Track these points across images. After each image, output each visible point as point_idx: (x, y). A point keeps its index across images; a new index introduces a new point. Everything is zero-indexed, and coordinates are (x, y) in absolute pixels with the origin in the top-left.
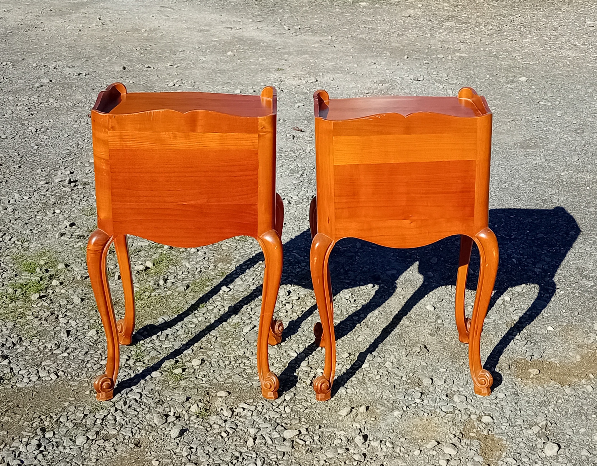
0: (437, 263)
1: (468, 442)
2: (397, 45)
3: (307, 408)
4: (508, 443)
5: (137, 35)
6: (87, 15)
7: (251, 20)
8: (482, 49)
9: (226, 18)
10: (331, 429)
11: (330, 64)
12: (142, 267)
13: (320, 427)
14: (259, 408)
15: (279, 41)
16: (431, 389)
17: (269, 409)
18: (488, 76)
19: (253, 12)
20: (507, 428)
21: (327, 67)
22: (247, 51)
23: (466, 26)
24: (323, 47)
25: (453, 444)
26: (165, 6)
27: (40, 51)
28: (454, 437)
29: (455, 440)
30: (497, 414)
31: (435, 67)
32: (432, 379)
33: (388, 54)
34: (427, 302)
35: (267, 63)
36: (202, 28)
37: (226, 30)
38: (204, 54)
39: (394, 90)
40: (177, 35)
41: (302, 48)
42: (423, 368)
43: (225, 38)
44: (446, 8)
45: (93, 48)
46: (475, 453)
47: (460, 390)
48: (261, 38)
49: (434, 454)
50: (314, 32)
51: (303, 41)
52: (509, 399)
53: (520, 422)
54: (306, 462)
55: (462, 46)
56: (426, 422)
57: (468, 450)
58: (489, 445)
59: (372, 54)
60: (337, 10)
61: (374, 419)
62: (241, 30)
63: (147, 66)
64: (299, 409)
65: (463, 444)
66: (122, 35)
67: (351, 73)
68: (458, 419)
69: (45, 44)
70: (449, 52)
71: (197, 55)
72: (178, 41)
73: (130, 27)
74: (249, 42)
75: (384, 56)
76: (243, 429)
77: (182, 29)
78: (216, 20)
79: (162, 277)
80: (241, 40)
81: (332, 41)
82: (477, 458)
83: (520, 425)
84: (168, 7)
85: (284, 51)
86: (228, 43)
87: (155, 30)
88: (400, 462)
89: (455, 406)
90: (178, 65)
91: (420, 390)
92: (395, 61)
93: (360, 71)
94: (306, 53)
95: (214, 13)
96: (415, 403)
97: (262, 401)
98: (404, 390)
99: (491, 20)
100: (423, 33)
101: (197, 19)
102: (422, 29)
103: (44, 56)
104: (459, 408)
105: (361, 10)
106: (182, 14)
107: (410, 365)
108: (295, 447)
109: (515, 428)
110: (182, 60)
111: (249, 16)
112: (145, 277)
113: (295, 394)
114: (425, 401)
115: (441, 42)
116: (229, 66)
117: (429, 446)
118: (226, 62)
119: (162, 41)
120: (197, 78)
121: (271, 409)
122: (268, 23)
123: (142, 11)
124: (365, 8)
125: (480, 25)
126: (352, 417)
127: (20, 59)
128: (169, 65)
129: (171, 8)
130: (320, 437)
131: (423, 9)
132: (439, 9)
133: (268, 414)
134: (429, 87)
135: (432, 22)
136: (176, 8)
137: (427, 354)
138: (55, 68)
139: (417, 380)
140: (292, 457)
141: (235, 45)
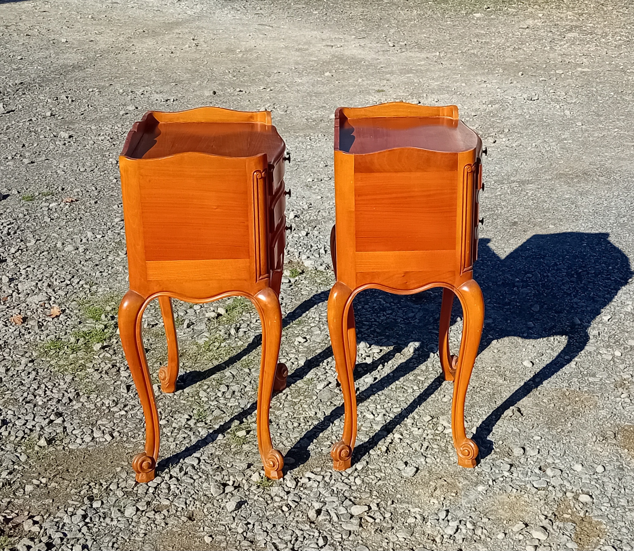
0: (539, 311)
1: (561, 525)
2: (512, 60)
3: (380, 479)
4: (608, 527)
5: (231, 56)
6: (181, 36)
7: (354, 37)
8: (607, 63)
9: (328, 35)
10: (405, 505)
11: (436, 83)
12: (213, 315)
13: (393, 502)
14: (327, 479)
15: (382, 58)
16: (522, 461)
17: (338, 479)
18: (612, 93)
19: (357, 27)
20: (608, 509)
21: (432, 87)
22: (346, 71)
23: (591, 37)
24: (430, 64)
25: (543, 527)
26: (264, 23)
27: (128, 75)
28: (545, 519)
29: (546, 523)
30: (597, 492)
31: (552, 84)
32: (524, 449)
33: (501, 71)
34: (525, 356)
35: (367, 84)
36: (300, 46)
37: (326, 48)
38: (300, 75)
39: (505, 112)
40: (274, 55)
41: (406, 66)
42: (515, 434)
43: (324, 57)
44: (569, 17)
45: (184, 71)
46: (569, 538)
47: (555, 462)
48: (362, 56)
49: (520, 539)
50: (421, 48)
51: (407, 59)
52: (612, 475)
53: (623, 502)
54: (374, 544)
55: (585, 60)
56: (515, 500)
57: (561, 534)
58: (586, 529)
59: (483, 71)
60: (449, 23)
61: (454, 495)
62: (342, 49)
63: (239, 90)
64: (371, 481)
65: (555, 527)
66: (215, 57)
67: (459, 93)
68: (551, 497)
69: (134, 68)
70: (569, 67)
71: (292, 77)
72: (273, 62)
73: (224, 47)
74: (349, 61)
75: (497, 73)
76: (307, 502)
77: (279, 48)
78: (316, 38)
79: (234, 325)
80: (341, 59)
81: (440, 57)
82: (570, 545)
83: (623, 506)
84: (266, 25)
85: (387, 70)
86: (327, 63)
87: (251, 50)
88: (480, 546)
89: (548, 480)
90: (272, 88)
91: (509, 461)
92: (508, 79)
93: (469, 91)
94: (410, 71)
95: (315, 30)
96: (502, 477)
97: (330, 471)
98: (491, 461)
99: (620, 29)
100: (542, 46)
101: (296, 36)
102: (541, 42)
103: (132, 81)
104: (554, 484)
105: (474, 22)
106: (281, 32)
107: (500, 431)
108: (363, 525)
109: (617, 509)
110: (276, 82)
111: (351, 33)
112: (216, 326)
113: (367, 462)
114: (515, 475)
115: (561, 55)
116: (326, 89)
117: (516, 529)
118: (323, 84)
119: (257, 62)
120: (290, 102)
121: (340, 480)
122: (372, 40)
123: (239, 30)
124: (480, 20)
125: (607, 36)
126: (430, 492)
127: (107, 85)
128: (261, 88)
129: (269, 26)
130: (392, 514)
131: (543, 19)
132: (561, 18)
133: (336, 486)
134: (543, 108)
135: (553, 33)
136: (274, 25)
137: (520, 419)
138: (142, 94)
139: (507, 449)
140: (359, 537)
141: (334, 64)
